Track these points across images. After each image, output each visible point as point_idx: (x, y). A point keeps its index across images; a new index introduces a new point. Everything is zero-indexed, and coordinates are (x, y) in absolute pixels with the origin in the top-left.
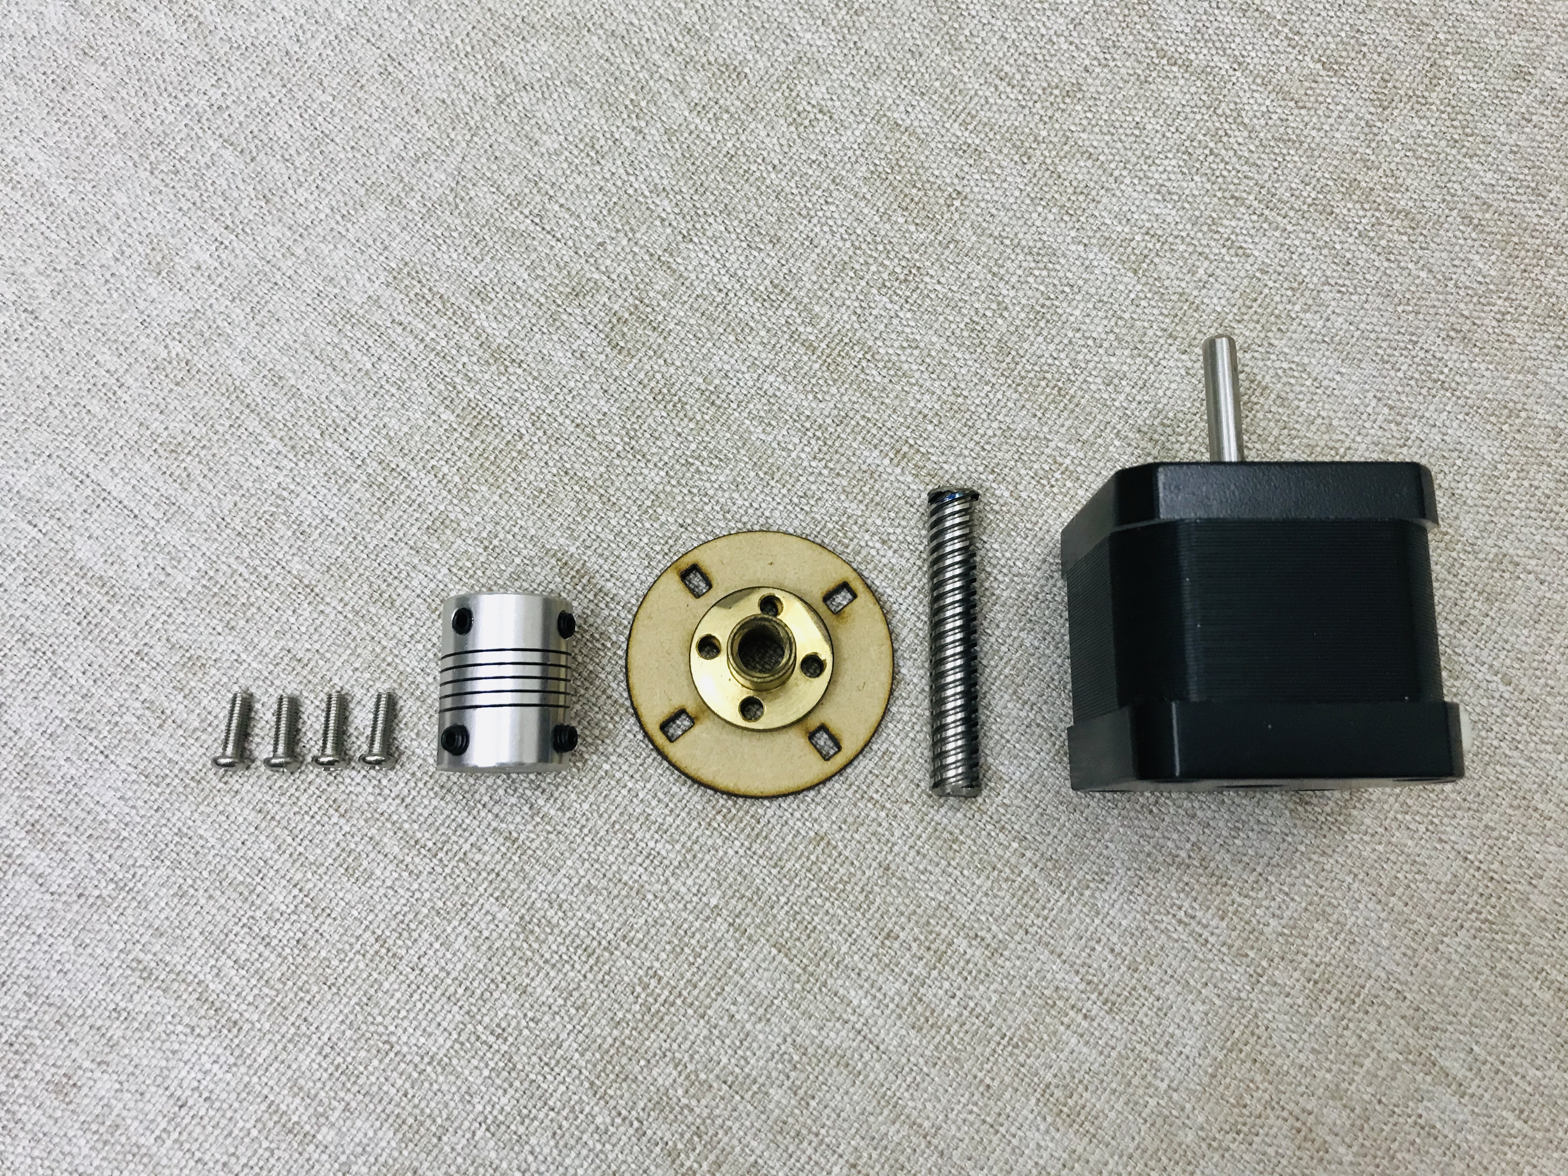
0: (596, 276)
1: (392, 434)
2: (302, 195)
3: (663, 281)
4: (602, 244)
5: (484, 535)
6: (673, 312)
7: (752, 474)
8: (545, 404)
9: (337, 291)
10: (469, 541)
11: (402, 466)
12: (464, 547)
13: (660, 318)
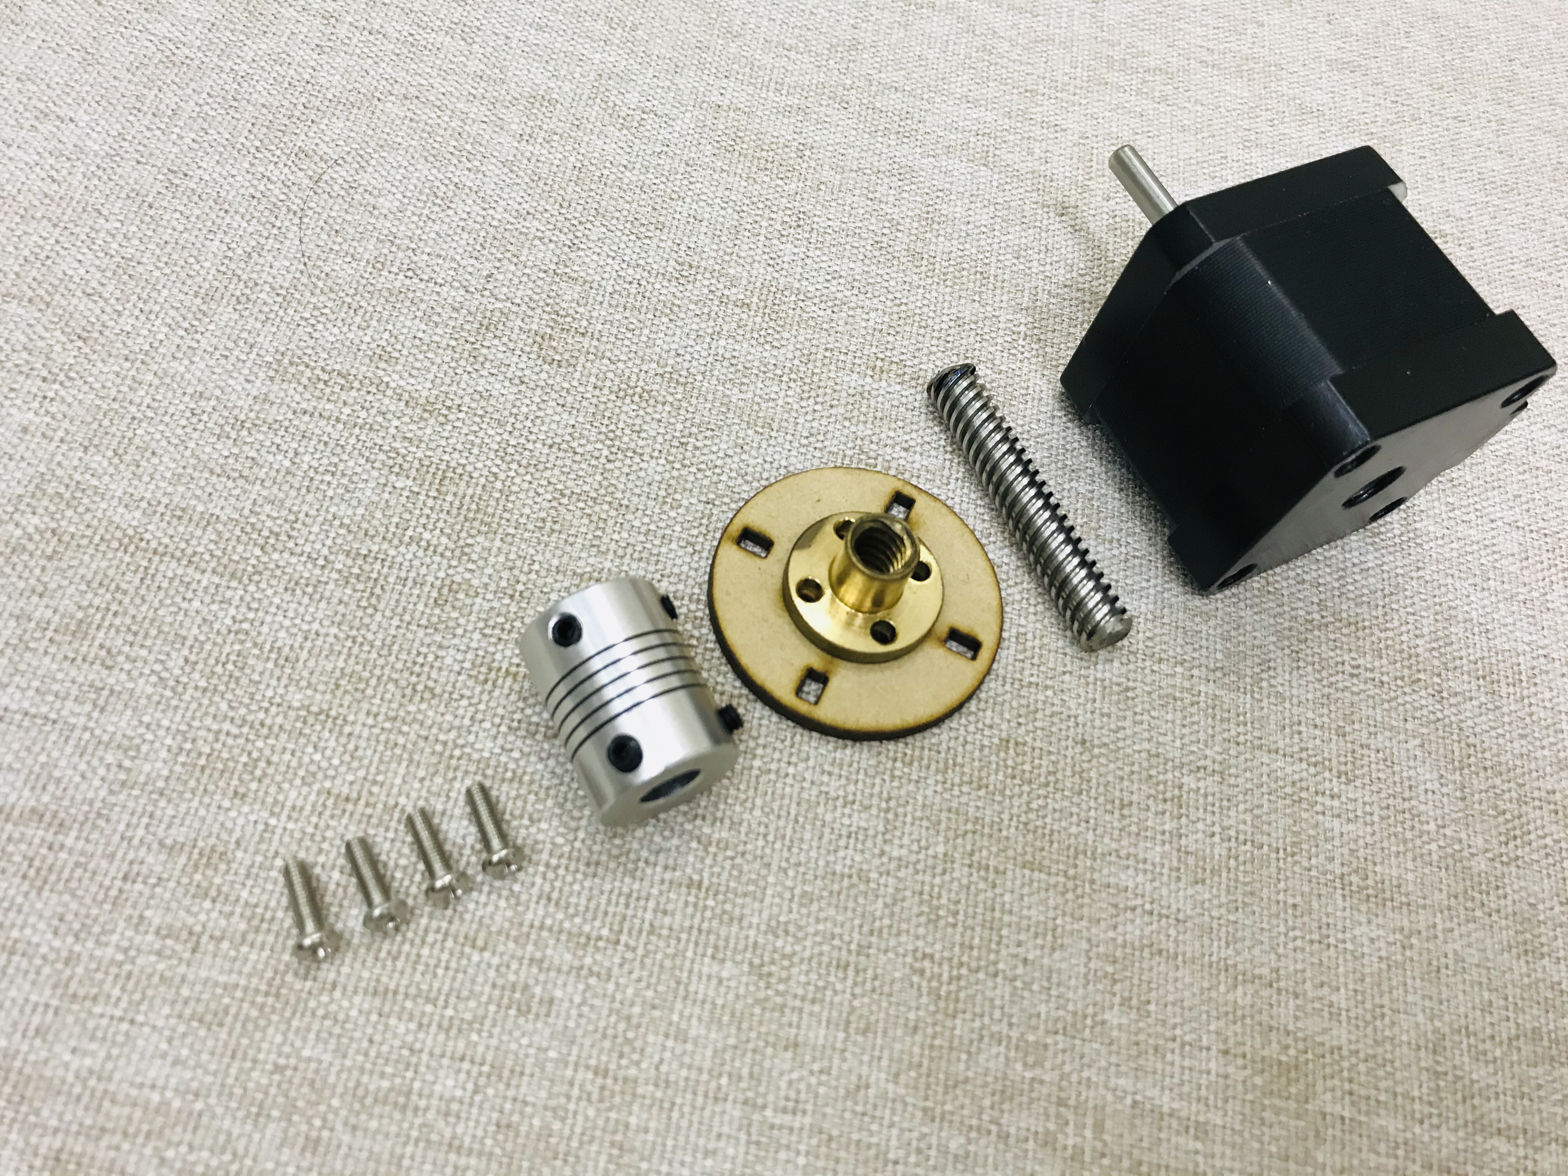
0: (499, 305)
1: (346, 521)
2: (127, 323)
3: (570, 293)
4: (490, 275)
5: (504, 584)
6: (595, 314)
7: (750, 432)
8: (506, 436)
9: (213, 402)
10: (490, 596)
11: (375, 548)
12: (486, 606)
13: (584, 323)
